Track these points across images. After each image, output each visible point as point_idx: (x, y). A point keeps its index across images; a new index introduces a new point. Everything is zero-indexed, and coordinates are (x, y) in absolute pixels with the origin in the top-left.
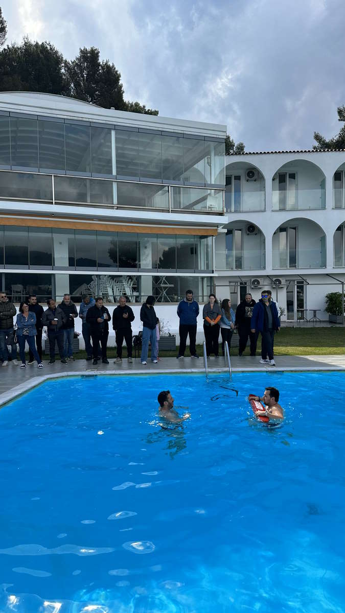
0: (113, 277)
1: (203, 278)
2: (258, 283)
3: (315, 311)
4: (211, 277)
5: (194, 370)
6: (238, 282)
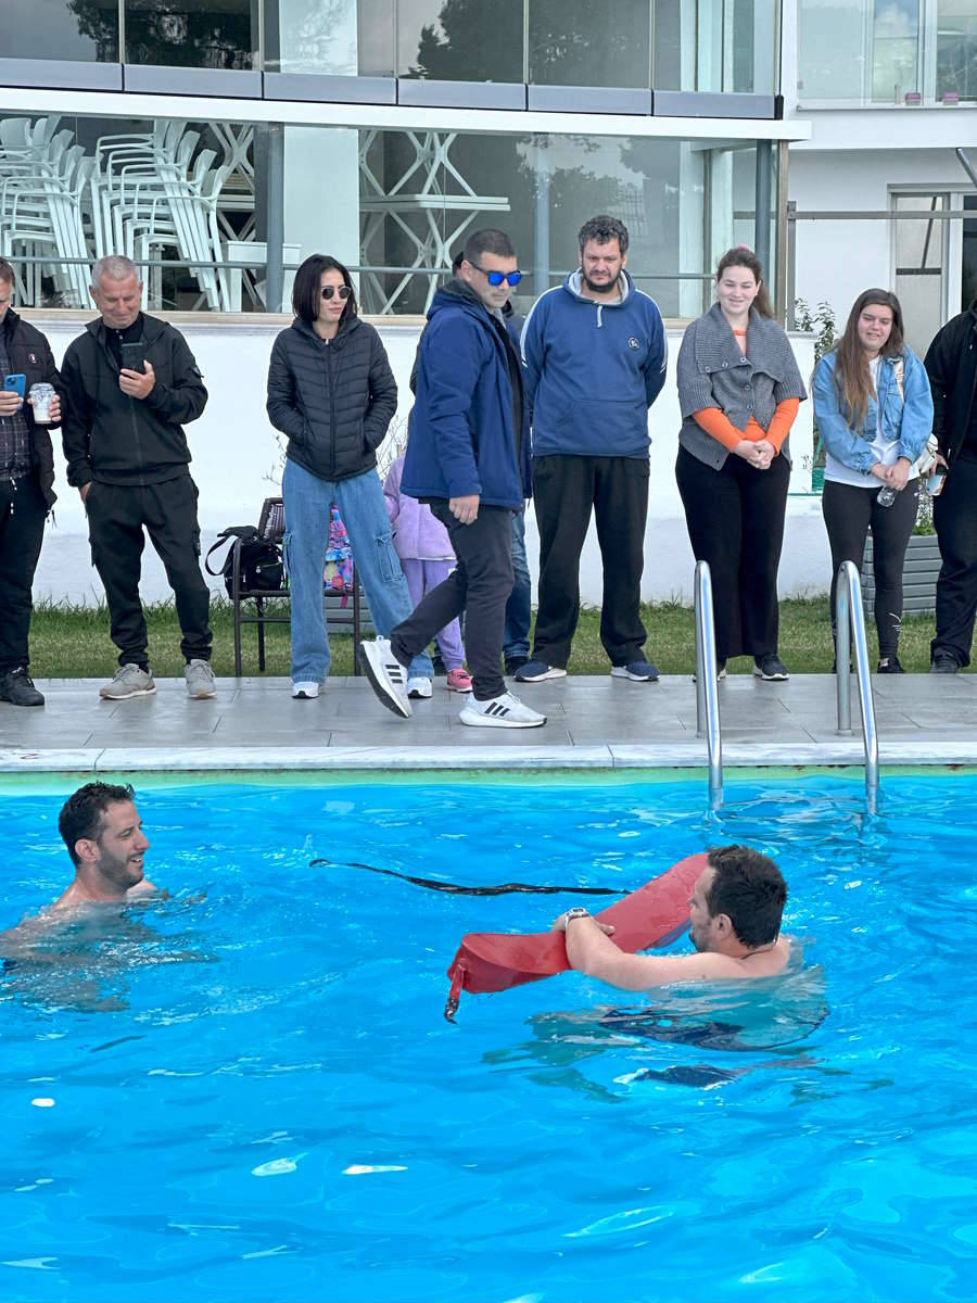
1: (708, 153)
4: (764, 144)
6: (949, 194)
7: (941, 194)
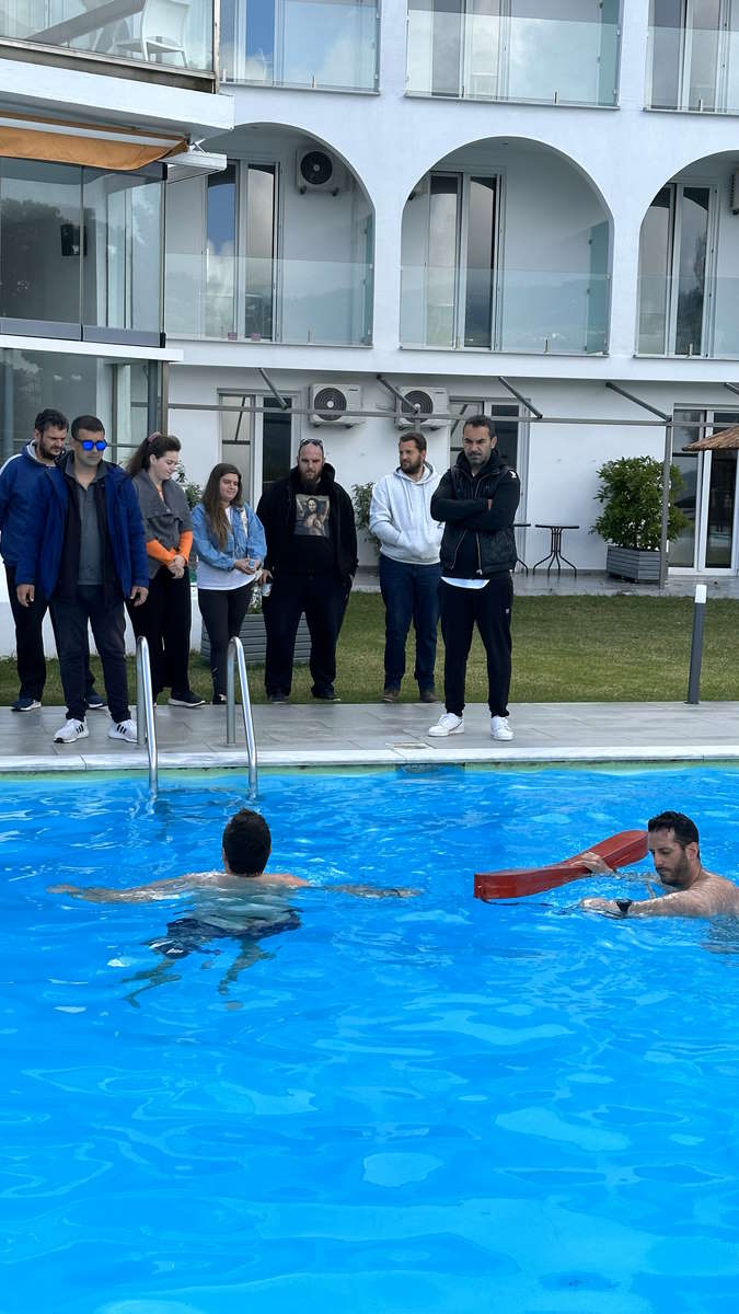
1: (115, 365)
2: (341, 402)
3: (556, 532)
4: (151, 365)
6: (254, 396)
7: (249, 396)
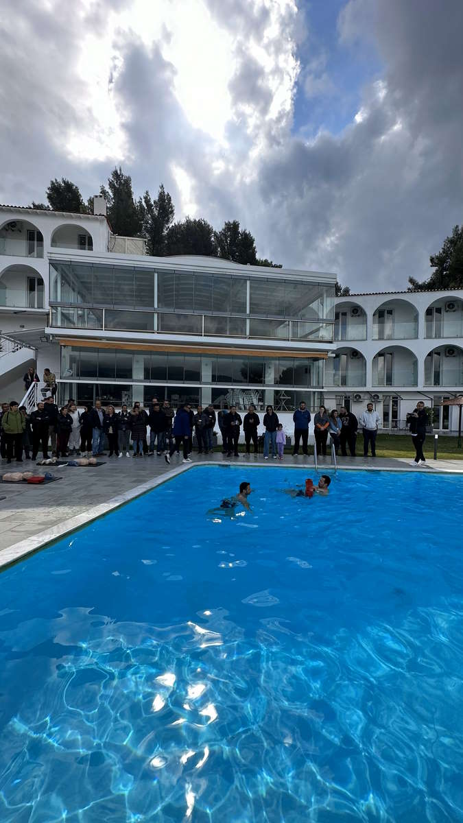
0: (244, 390)
1: (314, 392)
2: (360, 397)
4: (321, 392)
5: (305, 466)
